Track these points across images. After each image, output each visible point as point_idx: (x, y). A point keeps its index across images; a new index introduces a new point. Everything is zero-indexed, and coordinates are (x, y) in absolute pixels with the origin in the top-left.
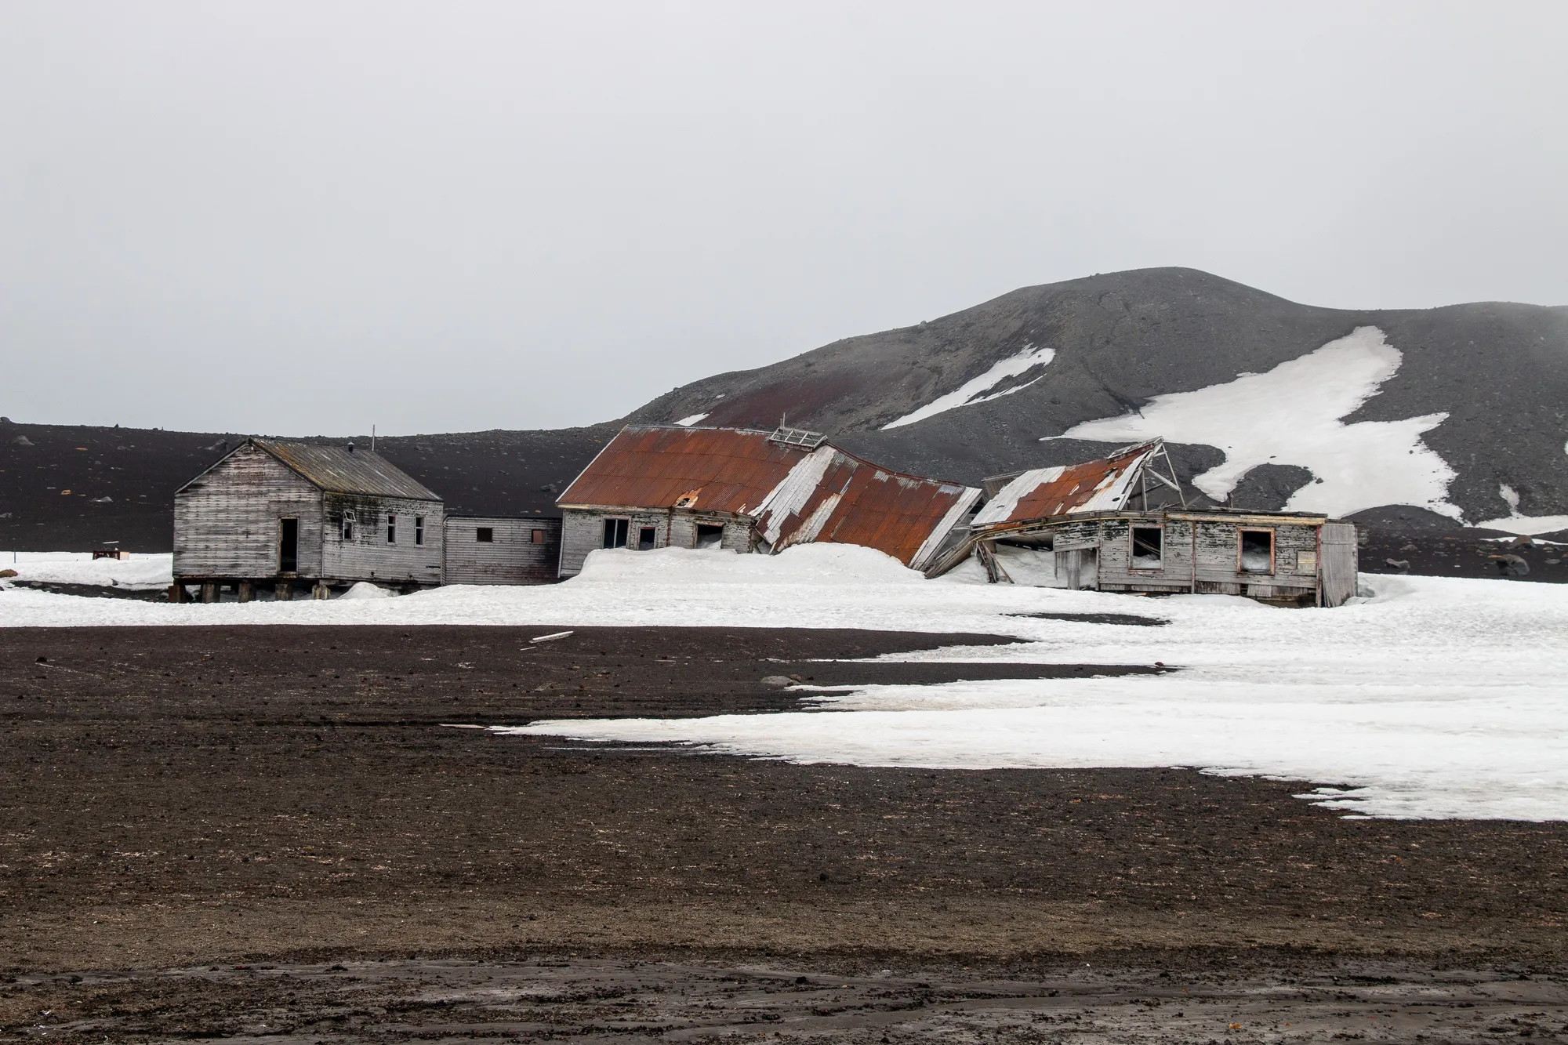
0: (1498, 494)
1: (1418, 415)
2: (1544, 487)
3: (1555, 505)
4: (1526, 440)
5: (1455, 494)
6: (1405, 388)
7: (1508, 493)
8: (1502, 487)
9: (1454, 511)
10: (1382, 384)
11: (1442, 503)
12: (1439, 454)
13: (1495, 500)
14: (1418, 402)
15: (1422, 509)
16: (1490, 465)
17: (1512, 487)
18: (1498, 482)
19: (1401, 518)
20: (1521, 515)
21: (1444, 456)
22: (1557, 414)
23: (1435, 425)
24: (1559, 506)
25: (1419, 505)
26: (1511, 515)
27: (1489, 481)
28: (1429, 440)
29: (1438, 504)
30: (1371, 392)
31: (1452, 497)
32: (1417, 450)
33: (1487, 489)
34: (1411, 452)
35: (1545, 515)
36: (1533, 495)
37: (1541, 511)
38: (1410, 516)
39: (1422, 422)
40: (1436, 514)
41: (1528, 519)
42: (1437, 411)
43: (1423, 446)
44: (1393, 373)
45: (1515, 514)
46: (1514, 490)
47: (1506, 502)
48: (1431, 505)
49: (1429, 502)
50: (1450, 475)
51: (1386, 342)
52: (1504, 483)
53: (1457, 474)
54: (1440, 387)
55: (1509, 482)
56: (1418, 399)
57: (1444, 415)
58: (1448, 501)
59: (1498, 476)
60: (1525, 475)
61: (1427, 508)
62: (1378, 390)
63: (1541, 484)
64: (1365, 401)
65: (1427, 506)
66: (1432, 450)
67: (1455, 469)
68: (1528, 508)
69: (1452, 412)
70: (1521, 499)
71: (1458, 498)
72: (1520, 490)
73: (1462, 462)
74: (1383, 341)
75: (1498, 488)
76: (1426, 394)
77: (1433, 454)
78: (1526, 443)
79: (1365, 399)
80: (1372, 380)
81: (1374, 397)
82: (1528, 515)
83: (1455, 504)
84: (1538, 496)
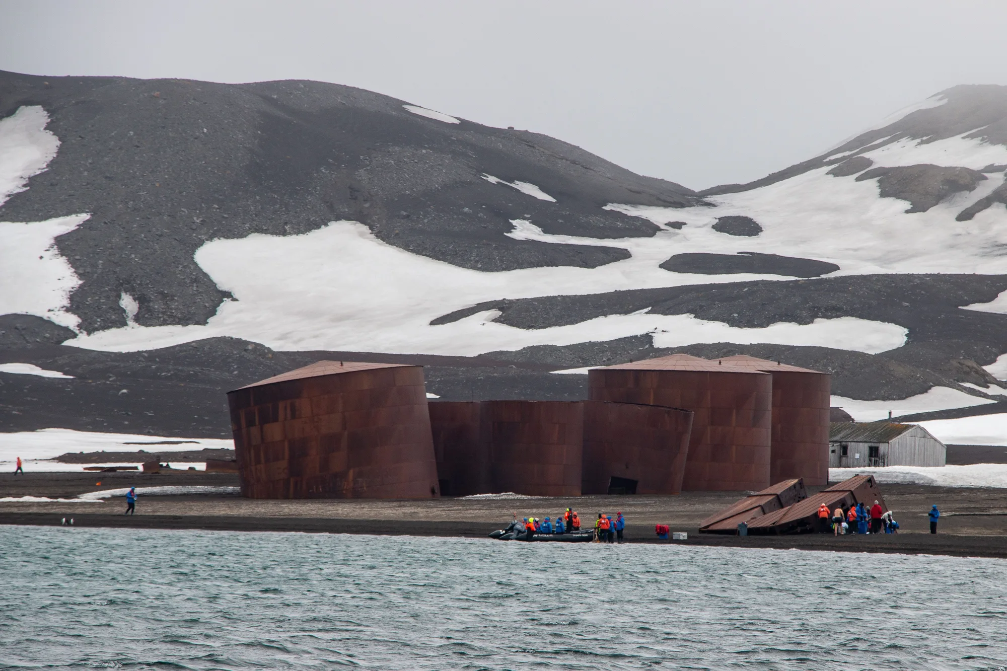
0: (117, 302)
1: (57, 216)
2: (164, 296)
3: (171, 316)
4: (157, 247)
5: (76, 303)
6: (52, 185)
7: (128, 303)
8: (124, 295)
9: (71, 321)
10: (30, 178)
11: (62, 312)
12: (68, 260)
13: (114, 310)
14: (62, 201)
15: (41, 318)
16: (115, 273)
17: (133, 295)
18: (120, 290)
19: (16, 328)
20: (136, 325)
21: (73, 263)
22: (195, 218)
23: (73, 228)
24: (175, 316)
25: (39, 314)
26: (126, 324)
27: (110, 290)
28: (63, 244)
29: (57, 313)
30: (15, 187)
31: (71, 306)
32: (47, 255)
33: (108, 298)
34: (41, 258)
35: (160, 325)
36: (151, 304)
37: (156, 321)
38: (25, 326)
39: (60, 224)
40: (53, 323)
41: (143, 328)
42: (76, 212)
43: (55, 251)
44: (44, 166)
45: (131, 323)
46: (135, 299)
47: (124, 311)
48: (50, 314)
49: (49, 310)
50: (74, 282)
51: (48, 127)
52: (126, 292)
53: (81, 282)
54: (88, 184)
55: (131, 291)
56: (62, 198)
57: (85, 217)
58: (68, 310)
59: (121, 284)
60: (147, 284)
61: (45, 318)
62: (25, 186)
63: (162, 293)
64: (8, 198)
65: (45, 315)
66: (62, 255)
67: (81, 276)
68: (145, 318)
69: (94, 213)
70: (140, 308)
71: (78, 308)
72: (141, 299)
73: (88, 270)
74: (45, 125)
75: (119, 297)
76: (71, 192)
77: (64, 259)
78: (155, 251)
79: (9, 196)
80: (19, 174)
81: (19, 194)
82: (143, 325)
83: (74, 313)
84: (157, 306)
